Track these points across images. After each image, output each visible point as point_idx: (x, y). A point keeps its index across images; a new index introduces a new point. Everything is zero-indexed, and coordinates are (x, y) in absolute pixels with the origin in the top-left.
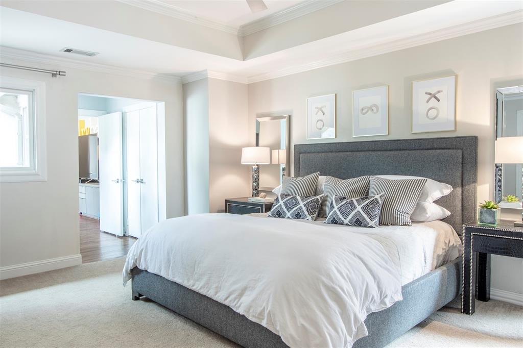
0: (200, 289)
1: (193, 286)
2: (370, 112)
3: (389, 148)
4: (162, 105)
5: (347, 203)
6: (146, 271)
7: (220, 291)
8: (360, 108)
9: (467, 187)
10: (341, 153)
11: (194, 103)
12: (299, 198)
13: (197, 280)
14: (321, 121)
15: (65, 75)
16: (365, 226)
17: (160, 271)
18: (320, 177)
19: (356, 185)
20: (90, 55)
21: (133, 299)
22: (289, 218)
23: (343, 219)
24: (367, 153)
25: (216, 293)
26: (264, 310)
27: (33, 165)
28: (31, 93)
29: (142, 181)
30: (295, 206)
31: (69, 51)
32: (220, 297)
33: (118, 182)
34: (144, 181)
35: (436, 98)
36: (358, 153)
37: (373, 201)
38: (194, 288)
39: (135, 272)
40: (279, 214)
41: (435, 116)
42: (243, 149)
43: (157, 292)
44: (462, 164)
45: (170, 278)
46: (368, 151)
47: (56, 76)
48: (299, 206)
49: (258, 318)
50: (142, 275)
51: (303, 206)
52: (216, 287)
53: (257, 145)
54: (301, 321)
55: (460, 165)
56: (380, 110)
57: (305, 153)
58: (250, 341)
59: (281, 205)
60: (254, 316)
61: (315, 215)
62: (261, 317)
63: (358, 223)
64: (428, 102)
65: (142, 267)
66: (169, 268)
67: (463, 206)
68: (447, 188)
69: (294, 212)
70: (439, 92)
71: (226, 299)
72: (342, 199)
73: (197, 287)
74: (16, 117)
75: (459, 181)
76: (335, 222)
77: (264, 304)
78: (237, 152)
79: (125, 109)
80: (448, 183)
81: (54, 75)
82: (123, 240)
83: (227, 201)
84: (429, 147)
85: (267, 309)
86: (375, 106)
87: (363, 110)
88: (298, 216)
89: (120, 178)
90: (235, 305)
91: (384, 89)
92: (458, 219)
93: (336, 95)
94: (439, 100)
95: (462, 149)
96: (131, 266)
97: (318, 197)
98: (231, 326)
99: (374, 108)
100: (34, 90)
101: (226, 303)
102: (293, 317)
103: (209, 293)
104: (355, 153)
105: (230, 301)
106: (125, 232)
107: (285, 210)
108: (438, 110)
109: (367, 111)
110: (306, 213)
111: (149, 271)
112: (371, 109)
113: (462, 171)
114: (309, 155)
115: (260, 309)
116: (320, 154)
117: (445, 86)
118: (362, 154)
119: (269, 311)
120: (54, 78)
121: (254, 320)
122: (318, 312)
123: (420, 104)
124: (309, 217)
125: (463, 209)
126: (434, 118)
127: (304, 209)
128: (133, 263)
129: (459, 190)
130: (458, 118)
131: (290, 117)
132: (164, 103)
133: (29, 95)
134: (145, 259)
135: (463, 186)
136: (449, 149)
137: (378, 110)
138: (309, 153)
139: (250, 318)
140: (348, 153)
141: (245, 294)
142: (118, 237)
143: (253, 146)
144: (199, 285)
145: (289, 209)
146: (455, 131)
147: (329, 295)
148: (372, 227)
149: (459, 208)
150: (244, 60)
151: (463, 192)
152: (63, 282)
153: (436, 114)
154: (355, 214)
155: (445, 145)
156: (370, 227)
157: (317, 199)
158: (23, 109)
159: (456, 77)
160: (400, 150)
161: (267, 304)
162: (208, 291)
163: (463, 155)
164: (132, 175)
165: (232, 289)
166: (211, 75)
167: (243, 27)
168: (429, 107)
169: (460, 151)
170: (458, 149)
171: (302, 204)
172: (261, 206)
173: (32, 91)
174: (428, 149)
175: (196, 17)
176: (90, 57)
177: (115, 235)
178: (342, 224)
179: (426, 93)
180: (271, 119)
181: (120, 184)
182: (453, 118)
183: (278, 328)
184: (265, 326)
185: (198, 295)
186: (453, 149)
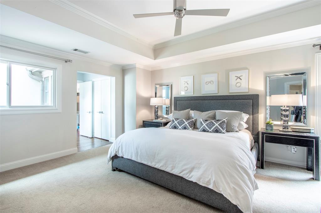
0: (161, 167)
1: (155, 165)
2: (209, 84)
3: (219, 99)
4: (114, 79)
5: (210, 122)
6: (122, 157)
7: (174, 169)
8: (205, 82)
9: (255, 115)
10: (197, 101)
11: (128, 78)
12: (184, 120)
13: (158, 163)
14: (187, 87)
15: (72, 62)
16: (220, 133)
17: (132, 157)
18: (191, 111)
19: (210, 115)
20: (85, 53)
21: (112, 171)
22: (180, 129)
23: (209, 129)
24: (209, 101)
25: (172, 170)
26: (210, 180)
27: (54, 105)
28: (54, 69)
29: (102, 113)
30: (183, 124)
31: (76, 50)
32: (176, 172)
33: (90, 113)
34: (103, 112)
35: (240, 78)
36: (205, 101)
37: (223, 121)
38: (156, 167)
39: (115, 158)
40: (175, 127)
41: (239, 86)
42: (151, 99)
43: (129, 168)
44: (253, 106)
45: (139, 161)
46: (209, 100)
47: (67, 62)
48: (185, 124)
49: (207, 184)
50: (119, 159)
51: (187, 124)
52: (172, 167)
53: (156, 97)
54: (232, 185)
55: (252, 106)
56: (214, 83)
57: (179, 100)
58: (192, 193)
59: (176, 123)
60: (203, 183)
61: (193, 128)
62: (208, 184)
63: (217, 131)
64: (236, 80)
65: (120, 155)
66: (138, 156)
67: (253, 123)
68: (247, 116)
69: (183, 126)
70: (241, 76)
71: (180, 173)
72: (206, 120)
73: (158, 166)
74: (41, 82)
75: (252, 113)
76: (204, 131)
77: (210, 177)
78: (148, 100)
79: (93, 80)
80: (247, 113)
81: (66, 62)
82: (92, 139)
83: (143, 121)
84: (238, 98)
85: (212, 180)
86: (212, 81)
87: (206, 83)
88: (185, 128)
89: (91, 111)
90: (188, 176)
91: (216, 75)
92: (251, 128)
93: (194, 76)
94: (241, 80)
95: (252, 100)
96: (113, 155)
97: (193, 120)
98: (179, 186)
99: (212, 82)
100: (56, 68)
101: (181, 175)
102: (228, 183)
103: (167, 169)
104: (203, 101)
105: (184, 174)
106: (93, 135)
107: (178, 126)
108: (241, 84)
109: (208, 83)
110: (189, 127)
111: (124, 157)
112: (210, 82)
113: (253, 109)
114: (181, 101)
115: (207, 180)
116: (187, 101)
117: (243, 74)
118: (207, 101)
119: (214, 181)
120: (66, 63)
121: (203, 185)
122: (239, 180)
123: (233, 81)
124: (191, 129)
125: (253, 124)
126: (239, 87)
127: (188, 125)
128: (115, 153)
129: (251, 116)
130: (249, 87)
131: (171, 85)
132: (115, 77)
133: (54, 71)
134: (122, 151)
135: (253, 115)
136: (247, 99)
137: (213, 83)
138: (181, 100)
139: (201, 184)
140: (200, 101)
141: (194, 171)
142: (90, 138)
143: (154, 97)
144: (159, 165)
145: (180, 125)
146: (248, 92)
147: (241, 170)
148: (224, 133)
149: (251, 124)
150: (155, 60)
151: (253, 117)
152: (72, 163)
153: (240, 85)
154: (215, 127)
155: (244, 98)
156: (222, 133)
157: (193, 121)
158: (45, 78)
159: (249, 70)
160: (224, 100)
161: (212, 176)
162: (166, 169)
163: (253, 102)
164: (97, 110)
165: (184, 168)
166: (137, 66)
167: (155, 45)
168: (237, 82)
169: (251, 101)
170: (251, 99)
171: (186, 123)
172: (162, 123)
173: (55, 69)
174: (237, 99)
175: (138, 39)
176: (84, 54)
177: (88, 137)
178: (208, 131)
179: (236, 76)
180: (160, 86)
181: (91, 114)
182: (248, 87)
183: (221, 190)
184: (212, 188)
185: (157, 170)
186: (248, 99)
